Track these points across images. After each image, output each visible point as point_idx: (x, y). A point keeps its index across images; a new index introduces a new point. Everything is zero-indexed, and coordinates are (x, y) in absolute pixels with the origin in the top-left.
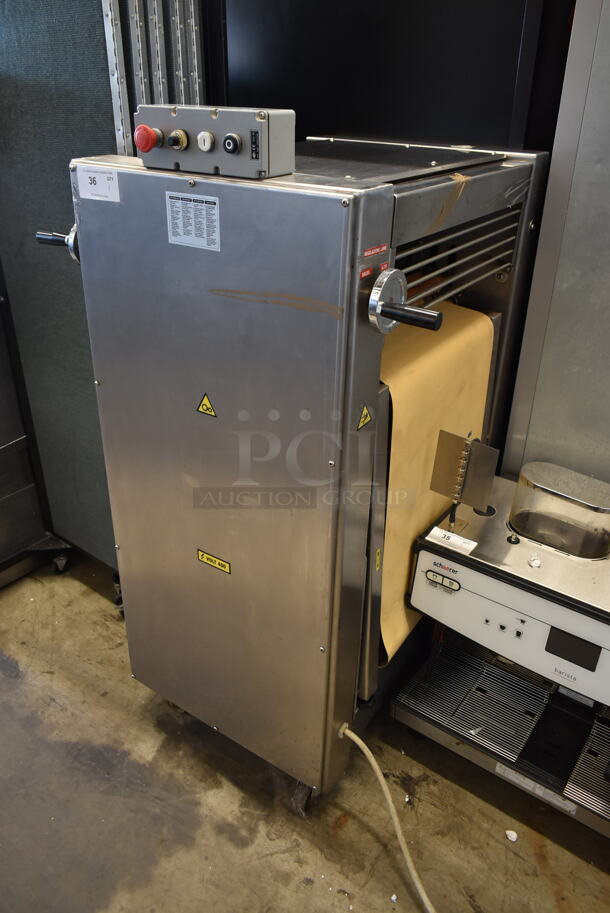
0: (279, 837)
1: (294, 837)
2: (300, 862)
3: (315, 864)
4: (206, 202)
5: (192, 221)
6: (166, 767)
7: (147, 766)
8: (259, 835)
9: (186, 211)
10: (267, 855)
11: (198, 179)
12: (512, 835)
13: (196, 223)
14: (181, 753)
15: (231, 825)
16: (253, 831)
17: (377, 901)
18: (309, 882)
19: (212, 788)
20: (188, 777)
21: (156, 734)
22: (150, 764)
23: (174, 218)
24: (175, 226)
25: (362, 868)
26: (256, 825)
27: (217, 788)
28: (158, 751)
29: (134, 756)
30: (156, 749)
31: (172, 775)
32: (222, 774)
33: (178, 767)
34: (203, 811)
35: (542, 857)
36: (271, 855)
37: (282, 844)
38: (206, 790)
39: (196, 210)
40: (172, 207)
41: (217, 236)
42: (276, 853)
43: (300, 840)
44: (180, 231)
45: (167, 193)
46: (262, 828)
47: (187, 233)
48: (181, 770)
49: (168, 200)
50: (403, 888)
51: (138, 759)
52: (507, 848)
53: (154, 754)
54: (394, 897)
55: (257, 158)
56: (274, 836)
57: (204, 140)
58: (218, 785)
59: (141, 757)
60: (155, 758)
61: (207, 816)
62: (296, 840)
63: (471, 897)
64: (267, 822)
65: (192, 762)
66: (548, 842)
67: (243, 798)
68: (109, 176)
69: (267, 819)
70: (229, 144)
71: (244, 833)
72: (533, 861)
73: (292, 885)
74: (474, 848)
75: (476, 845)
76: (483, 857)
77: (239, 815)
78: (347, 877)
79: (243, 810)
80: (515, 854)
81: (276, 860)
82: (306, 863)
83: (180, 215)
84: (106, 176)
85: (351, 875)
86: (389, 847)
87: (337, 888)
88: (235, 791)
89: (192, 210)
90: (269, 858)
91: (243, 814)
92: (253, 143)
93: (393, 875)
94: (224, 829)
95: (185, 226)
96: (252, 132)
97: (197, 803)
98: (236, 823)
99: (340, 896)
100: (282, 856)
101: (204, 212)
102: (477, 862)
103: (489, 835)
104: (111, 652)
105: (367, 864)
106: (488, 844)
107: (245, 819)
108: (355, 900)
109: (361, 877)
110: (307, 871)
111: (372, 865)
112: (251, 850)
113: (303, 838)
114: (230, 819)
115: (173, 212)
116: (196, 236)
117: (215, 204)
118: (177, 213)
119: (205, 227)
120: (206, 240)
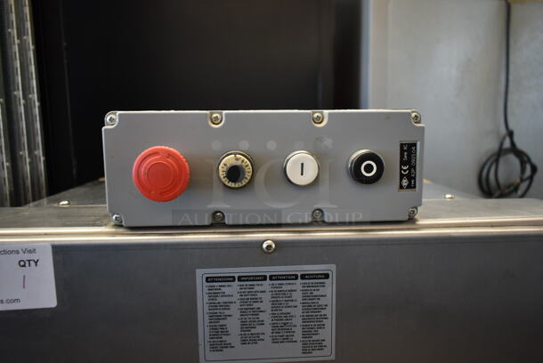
4: (303, 277)
5: (266, 317)
9: (250, 299)
11: (268, 238)
13: (277, 318)
23: (215, 318)
24: (219, 331)
39: (276, 294)
40: (213, 295)
41: (328, 333)
44: (233, 339)
45: (199, 272)
47: (249, 338)
49: (201, 287)
55: (411, 186)
57: (302, 166)
68: (26, 257)
70: (369, 168)
83: (235, 310)
84: (16, 258)
89: (267, 297)
92: (402, 163)
95: (245, 326)
96: (402, 145)
101: (298, 296)
115: (213, 306)
116: (275, 341)
117: (327, 276)
118: (226, 306)
119: (298, 321)
120: (300, 345)
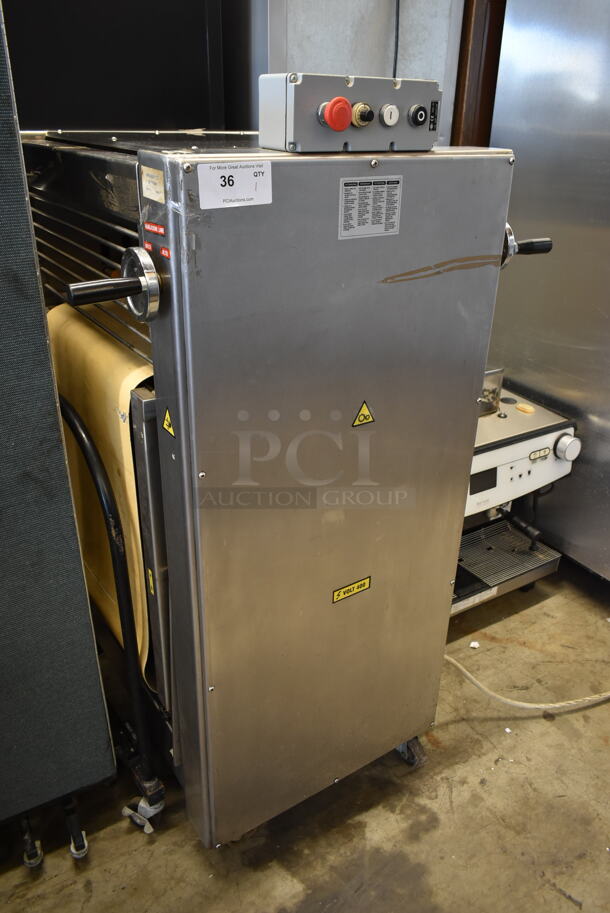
0: (435, 790)
1: (438, 778)
2: (463, 782)
3: (469, 772)
4: (388, 183)
5: (370, 208)
6: (320, 872)
7: (309, 892)
8: (429, 806)
9: (363, 197)
10: (451, 805)
11: (373, 158)
12: (475, 644)
13: (375, 208)
14: (306, 851)
15: (412, 827)
16: (423, 809)
17: (508, 742)
18: (483, 782)
19: (364, 831)
20: (342, 851)
21: (268, 872)
22: (308, 888)
23: (347, 209)
24: (348, 217)
25: (478, 742)
26: (418, 805)
27: (365, 826)
28: (294, 875)
29: (290, 904)
30: (289, 877)
31: (333, 868)
32: (349, 818)
33: (323, 858)
34: (388, 847)
35: (493, 639)
36: (451, 802)
37: (443, 790)
38: (363, 838)
39: (375, 194)
40: (347, 195)
41: (396, 219)
42: (450, 798)
43: (443, 775)
44: (354, 222)
45: (342, 180)
46: (423, 801)
47: (362, 222)
48: (329, 859)
49: (342, 189)
50: (501, 723)
51: (295, 901)
52: (482, 652)
53: (295, 881)
54: (508, 730)
56: (434, 794)
57: (391, 114)
58: (362, 826)
59: (294, 897)
60: (302, 881)
61: (395, 846)
62: (442, 779)
63: (515, 687)
64: (417, 795)
65: (323, 842)
66: (483, 631)
67: (384, 807)
68: (259, 169)
69: (414, 793)
70: (421, 116)
71: (423, 818)
72: (494, 644)
73: (485, 796)
74: (478, 670)
75: (476, 667)
76: (486, 668)
77: (403, 816)
78: (484, 754)
79: (398, 812)
80: (488, 650)
81: (457, 801)
82: (466, 778)
83: (356, 204)
84: (253, 171)
85: (483, 751)
86: (465, 717)
87: (493, 764)
88: (374, 812)
89: (371, 195)
90: (454, 804)
91: (402, 812)
92: (432, 114)
93: (489, 725)
94: (414, 834)
95: (361, 214)
96: (432, 103)
97: (377, 851)
98: (410, 822)
99: (499, 764)
100: (454, 794)
101: (385, 195)
102: (490, 672)
103: (470, 657)
104: (93, 901)
105: (477, 737)
106: (477, 661)
107: (409, 812)
108: (505, 756)
109: (486, 745)
110: (474, 781)
111: (478, 734)
112: (442, 817)
113: (441, 773)
114: (404, 825)
115: (347, 201)
116: (373, 224)
117: (398, 182)
118: (352, 201)
119: (384, 211)
120: (383, 225)
